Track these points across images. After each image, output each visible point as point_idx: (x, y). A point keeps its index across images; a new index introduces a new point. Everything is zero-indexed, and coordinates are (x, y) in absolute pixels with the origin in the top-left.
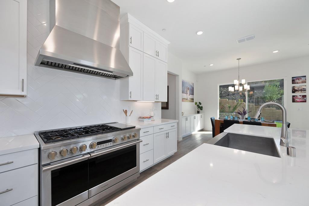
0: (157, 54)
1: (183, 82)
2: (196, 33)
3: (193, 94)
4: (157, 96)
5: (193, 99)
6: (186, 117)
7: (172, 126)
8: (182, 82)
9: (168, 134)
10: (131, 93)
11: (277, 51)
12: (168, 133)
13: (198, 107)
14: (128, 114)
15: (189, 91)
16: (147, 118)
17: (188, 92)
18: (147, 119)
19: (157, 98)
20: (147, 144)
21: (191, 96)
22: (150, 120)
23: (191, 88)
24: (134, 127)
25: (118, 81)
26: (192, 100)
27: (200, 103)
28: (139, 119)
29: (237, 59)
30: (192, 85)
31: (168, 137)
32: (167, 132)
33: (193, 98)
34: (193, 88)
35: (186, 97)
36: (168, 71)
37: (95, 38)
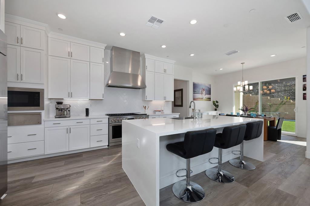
0: (165, 71)
2: (190, 55)
3: (210, 94)
4: (165, 98)
11: (275, 55)
13: (215, 105)
14: (147, 108)
16: (158, 111)
22: (160, 112)
23: (207, 89)
24: (146, 114)
25: (141, 90)
26: (209, 99)
27: (217, 102)
28: (154, 112)
29: (241, 64)
30: (208, 86)
33: (209, 97)
34: (210, 89)
37: (130, 72)
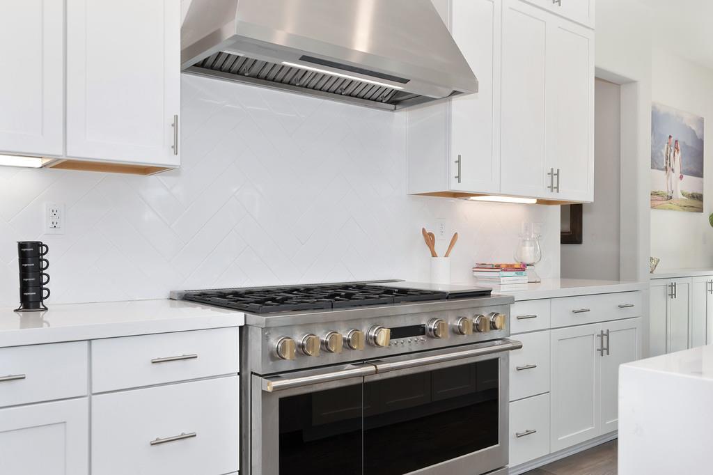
1: (656, 118)
3: (699, 173)
4: (554, 174)
5: (699, 198)
6: (669, 282)
7: (623, 304)
8: (653, 113)
9: (605, 338)
10: (459, 162)
12: (605, 335)
14: (440, 246)
15: (678, 156)
16: (509, 268)
17: (677, 162)
18: (513, 273)
19: (555, 185)
20: (528, 368)
21: (688, 184)
22: (524, 278)
23: (689, 143)
24: (486, 293)
26: (695, 203)
28: (476, 274)
30: (694, 128)
31: (605, 351)
32: (604, 327)
33: (696, 191)
34: (701, 143)
35: (663, 188)
36: (596, 69)
